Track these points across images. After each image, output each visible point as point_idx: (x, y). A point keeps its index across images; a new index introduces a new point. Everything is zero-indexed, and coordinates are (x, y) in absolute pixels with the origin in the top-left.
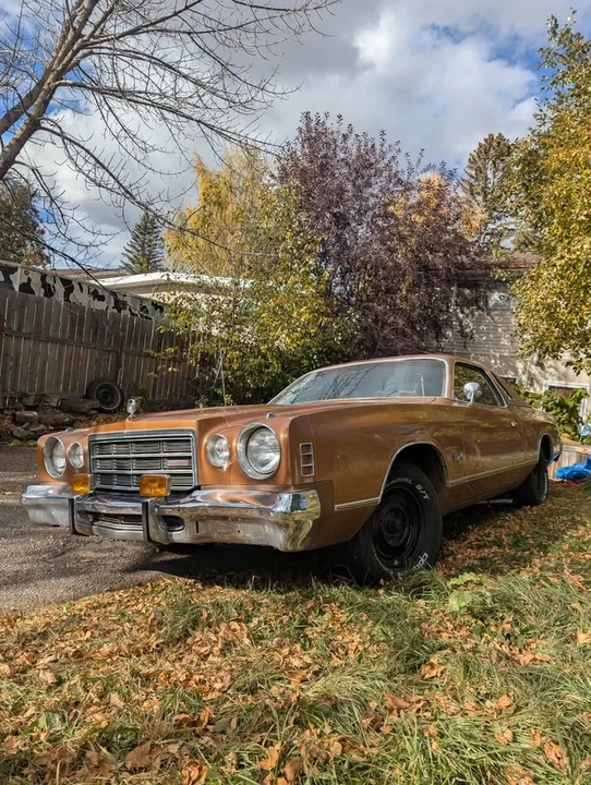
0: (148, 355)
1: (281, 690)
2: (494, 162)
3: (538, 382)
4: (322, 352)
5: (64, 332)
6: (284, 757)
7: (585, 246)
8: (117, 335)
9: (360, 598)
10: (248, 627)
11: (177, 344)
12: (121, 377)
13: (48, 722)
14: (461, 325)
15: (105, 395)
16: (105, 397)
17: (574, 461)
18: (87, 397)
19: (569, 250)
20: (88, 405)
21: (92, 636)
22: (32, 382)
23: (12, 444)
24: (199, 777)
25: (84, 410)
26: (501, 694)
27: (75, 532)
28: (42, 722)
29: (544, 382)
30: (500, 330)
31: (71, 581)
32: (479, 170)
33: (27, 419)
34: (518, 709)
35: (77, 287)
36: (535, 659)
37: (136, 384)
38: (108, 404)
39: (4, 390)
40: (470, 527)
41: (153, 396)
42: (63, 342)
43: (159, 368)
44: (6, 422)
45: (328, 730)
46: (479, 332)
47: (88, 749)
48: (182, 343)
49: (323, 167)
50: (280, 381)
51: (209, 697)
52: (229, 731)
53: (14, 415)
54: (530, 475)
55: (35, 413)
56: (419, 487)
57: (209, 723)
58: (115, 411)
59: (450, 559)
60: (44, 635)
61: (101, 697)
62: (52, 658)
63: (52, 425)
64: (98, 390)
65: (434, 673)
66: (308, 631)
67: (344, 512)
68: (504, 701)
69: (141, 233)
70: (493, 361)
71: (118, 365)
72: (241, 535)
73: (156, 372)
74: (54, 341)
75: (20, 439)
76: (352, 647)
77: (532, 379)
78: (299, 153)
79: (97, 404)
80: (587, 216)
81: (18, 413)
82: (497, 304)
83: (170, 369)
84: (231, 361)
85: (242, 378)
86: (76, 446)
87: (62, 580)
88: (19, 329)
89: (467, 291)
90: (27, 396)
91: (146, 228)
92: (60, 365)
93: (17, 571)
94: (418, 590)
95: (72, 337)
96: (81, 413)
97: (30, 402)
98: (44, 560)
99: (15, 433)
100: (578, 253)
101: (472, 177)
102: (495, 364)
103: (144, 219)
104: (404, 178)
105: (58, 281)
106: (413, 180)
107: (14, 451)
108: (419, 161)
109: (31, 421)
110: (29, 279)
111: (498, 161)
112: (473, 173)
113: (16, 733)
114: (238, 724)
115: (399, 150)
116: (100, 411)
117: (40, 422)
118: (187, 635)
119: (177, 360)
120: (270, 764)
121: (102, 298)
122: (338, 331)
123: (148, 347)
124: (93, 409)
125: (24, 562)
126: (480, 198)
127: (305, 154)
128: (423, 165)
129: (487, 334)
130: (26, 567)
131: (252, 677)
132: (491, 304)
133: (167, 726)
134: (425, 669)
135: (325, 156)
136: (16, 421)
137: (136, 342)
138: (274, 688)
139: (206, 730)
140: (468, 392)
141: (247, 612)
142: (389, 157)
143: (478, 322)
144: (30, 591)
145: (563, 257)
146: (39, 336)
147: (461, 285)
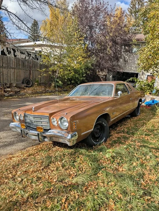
0: (38, 70)
1: (68, 181)
2: (138, 2)
3: (144, 74)
4: (85, 68)
5: (15, 65)
6: (66, 199)
7: (157, 43)
8: (29, 66)
9: (87, 153)
10: (62, 162)
11: (46, 68)
12: (31, 77)
13: (21, 192)
14: (124, 58)
15: (28, 82)
16: (28, 83)
17: (150, 100)
18: (23, 83)
19: (153, 43)
20: (23, 86)
21: (29, 166)
22: (8, 80)
23: (5, 98)
24: (50, 205)
25: (22, 87)
26: (113, 181)
27: (23, 137)
28: (19, 193)
29: (146, 74)
30: (135, 59)
31: (23, 144)
32: (134, 5)
33: (8, 91)
34: (115, 185)
35: (16, 50)
36: (123, 170)
37: (36, 79)
38: (29, 85)
39: (1, 83)
40: (118, 125)
41: (40, 81)
42: (15, 69)
43: (41, 74)
44: (3, 92)
45: (76, 192)
46: (129, 60)
47: (29, 198)
48: (47, 67)
49: (86, 10)
50: (74, 76)
51: (53, 184)
52: (56, 192)
53: (4, 90)
54: (135, 110)
55: (10, 89)
56: (103, 123)
57: (52, 190)
58: (30, 87)
59: (111, 137)
60: (18, 165)
61: (31, 184)
62: (20, 172)
63: (15, 92)
64: (26, 81)
65: (100, 175)
66: (75, 163)
67: (84, 135)
68: (113, 183)
69: (34, 26)
70: (133, 68)
71: (30, 74)
72: (60, 141)
73: (41, 76)
74: (12, 68)
75: (7, 97)
76: (84, 168)
77: (143, 73)
78: (78, 5)
79: (26, 85)
80: (158, 33)
81: (5, 89)
82: (135, 51)
83: (44, 75)
84: (60, 72)
85: (64, 76)
86: (21, 115)
87: (21, 143)
88: (3, 66)
89: (127, 48)
90: (7, 84)
91: (35, 25)
92: (15, 75)
93: (10, 141)
94: (101, 150)
95: (17, 67)
96: (22, 88)
97: (8, 85)
98: (16, 137)
99: (5, 95)
100: (155, 44)
101: (131, 7)
102: (133, 69)
103: (34, 22)
104: (109, 13)
105: (11, 49)
106: (112, 14)
107: (5, 100)
108: (114, 7)
109: (9, 91)
110: (3, 49)
111: (140, 2)
112: (132, 6)
113: (14, 195)
114: (58, 190)
115: (108, 5)
116: (27, 87)
117: (11, 91)
118: (49, 165)
119: (46, 72)
120: (64, 201)
121: (24, 54)
122: (90, 63)
123: (38, 68)
124: (25, 86)
125: (12, 138)
126: (133, 14)
127: (80, 6)
128: (116, 9)
129: (132, 60)
130: (12, 140)
131: (62, 178)
132: (133, 51)
133: (44, 191)
134: (98, 174)
135: (86, 7)
136: (5, 92)
137: (34, 67)
138: (66, 180)
139: (52, 192)
140: (119, 94)
141: (62, 158)
142: (105, 7)
143: (129, 57)
144: (14, 147)
145: (151, 46)
146: (8, 67)
147: (125, 45)
